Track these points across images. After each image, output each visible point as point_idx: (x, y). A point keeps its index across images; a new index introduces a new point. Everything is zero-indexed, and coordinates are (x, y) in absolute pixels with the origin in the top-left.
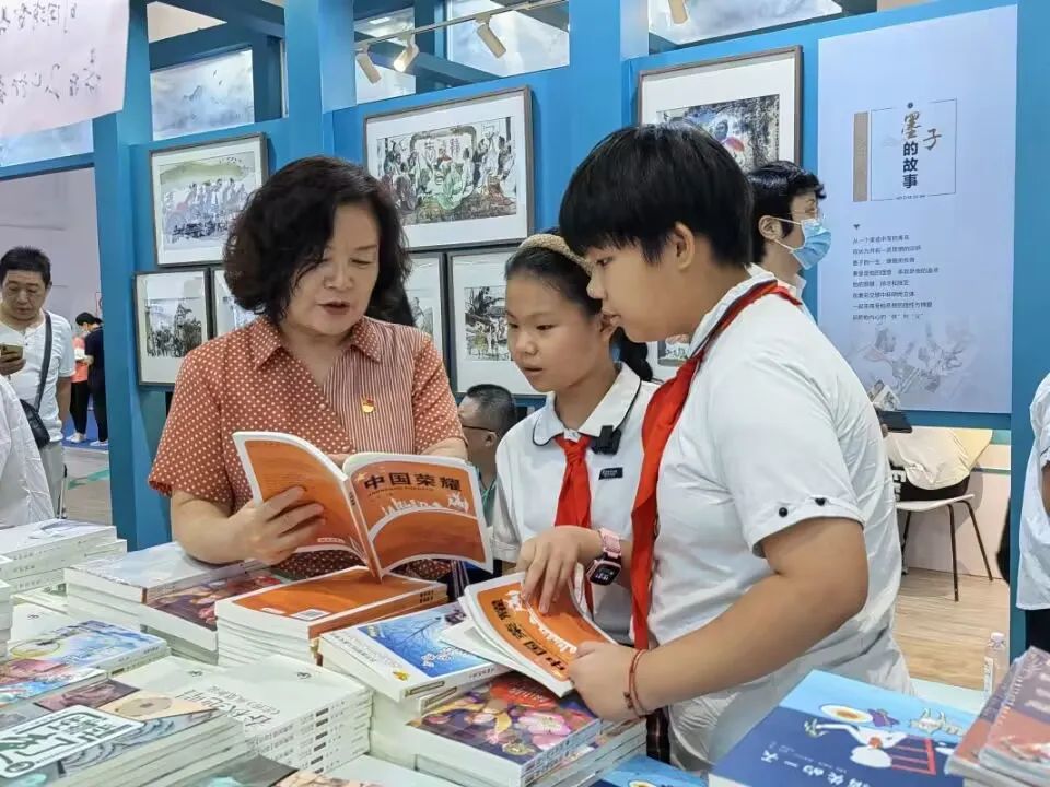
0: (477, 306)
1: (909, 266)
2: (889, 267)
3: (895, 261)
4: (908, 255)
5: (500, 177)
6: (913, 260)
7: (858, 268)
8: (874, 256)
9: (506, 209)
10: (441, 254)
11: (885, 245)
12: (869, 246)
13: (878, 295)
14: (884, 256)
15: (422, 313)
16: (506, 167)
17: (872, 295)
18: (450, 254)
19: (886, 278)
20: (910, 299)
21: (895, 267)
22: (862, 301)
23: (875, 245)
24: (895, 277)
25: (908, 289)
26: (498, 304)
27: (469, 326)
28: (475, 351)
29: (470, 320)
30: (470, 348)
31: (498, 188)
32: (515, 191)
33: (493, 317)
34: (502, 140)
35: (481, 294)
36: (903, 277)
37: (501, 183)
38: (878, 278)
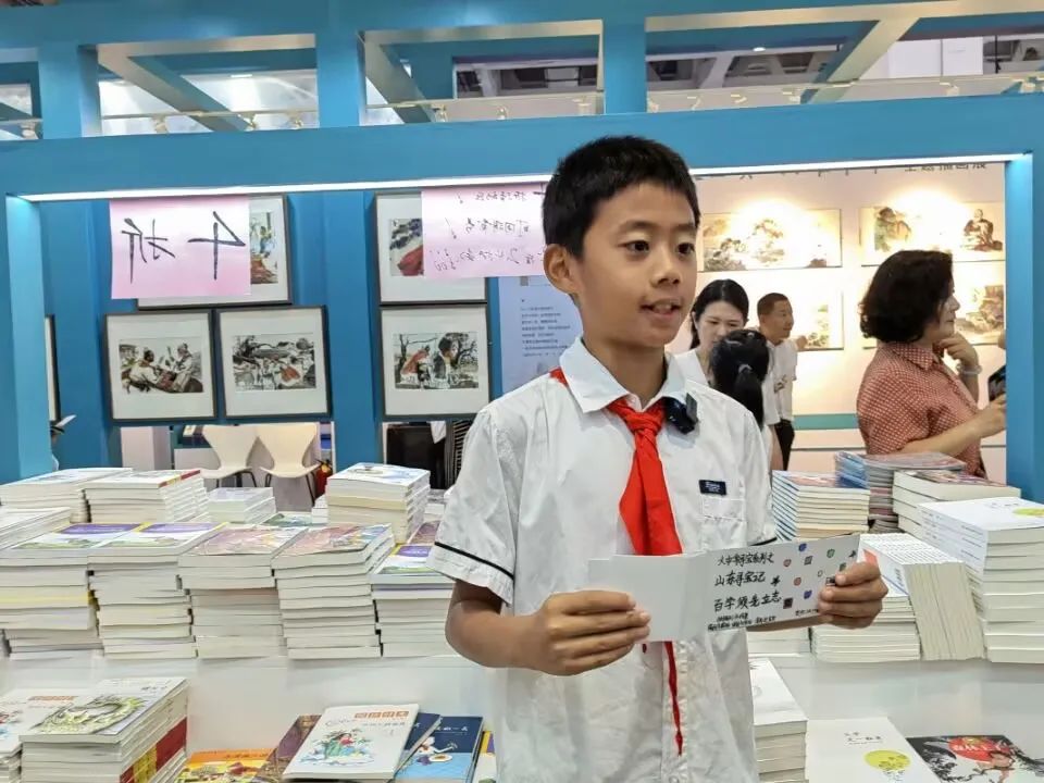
0: (244, 350)
1: (554, 324)
2: (542, 325)
3: (546, 321)
4: (553, 318)
5: (262, 255)
6: (556, 321)
7: (525, 326)
8: (534, 319)
9: (269, 279)
10: (210, 310)
11: (539, 312)
12: (530, 313)
13: (537, 341)
14: (539, 319)
15: (190, 356)
16: (267, 249)
17: (534, 342)
18: (218, 310)
19: (540, 332)
20: (555, 344)
21: (545, 325)
22: (528, 345)
23: (534, 312)
24: (546, 331)
25: (554, 338)
26: (263, 348)
27: (236, 365)
28: (242, 383)
29: (237, 360)
30: (237, 381)
31: (260, 264)
32: (276, 266)
33: (258, 357)
34: (263, 228)
35: (247, 342)
36: (551, 331)
37: (264, 261)
38: (537, 332)
